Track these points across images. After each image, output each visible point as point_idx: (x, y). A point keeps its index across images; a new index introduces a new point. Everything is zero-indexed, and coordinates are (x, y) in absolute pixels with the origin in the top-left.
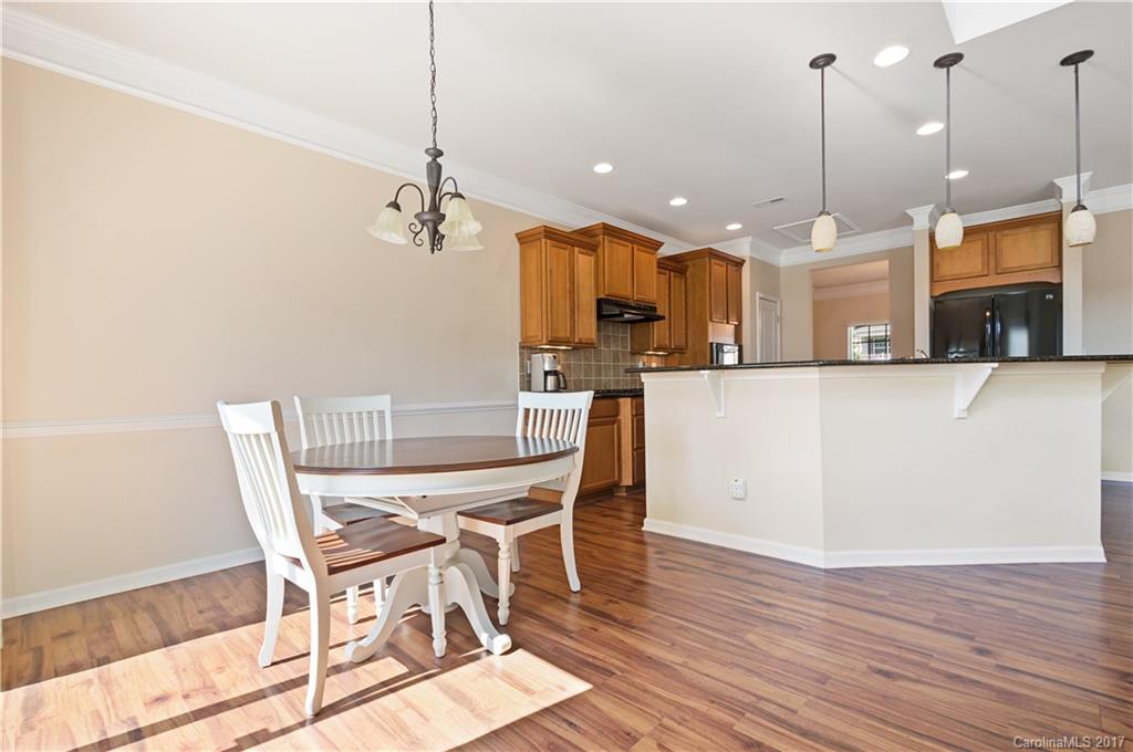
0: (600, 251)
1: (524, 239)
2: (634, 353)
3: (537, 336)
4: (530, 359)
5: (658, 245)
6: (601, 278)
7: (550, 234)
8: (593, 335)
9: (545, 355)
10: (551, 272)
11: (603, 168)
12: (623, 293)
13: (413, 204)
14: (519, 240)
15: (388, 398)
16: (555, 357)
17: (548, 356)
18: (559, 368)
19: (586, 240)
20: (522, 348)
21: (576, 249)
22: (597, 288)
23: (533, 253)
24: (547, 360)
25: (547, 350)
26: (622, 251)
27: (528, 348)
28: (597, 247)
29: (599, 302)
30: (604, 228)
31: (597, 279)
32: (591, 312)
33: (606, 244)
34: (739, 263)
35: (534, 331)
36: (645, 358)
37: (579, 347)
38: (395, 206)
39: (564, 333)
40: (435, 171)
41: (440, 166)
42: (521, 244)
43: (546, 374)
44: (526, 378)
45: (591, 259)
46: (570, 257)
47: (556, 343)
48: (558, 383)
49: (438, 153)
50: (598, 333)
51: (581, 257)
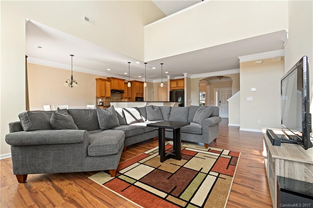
1: (97, 79)
2: (121, 99)
4: (97, 100)
5: (124, 80)
7: (100, 79)
8: (110, 96)
10: (101, 85)
12: (116, 89)
13: (69, 82)
15: (68, 106)
16: (102, 99)
17: (100, 99)
18: (103, 101)
19: (109, 79)
20: (96, 98)
21: (106, 81)
22: (111, 87)
23: (98, 82)
25: (100, 98)
26: (116, 81)
27: (97, 98)
29: (111, 90)
30: (112, 78)
31: (111, 86)
32: (109, 92)
33: (112, 80)
34: (143, 83)
35: (98, 95)
36: (124, 100)
37: (107, 98)
38: (67, 82)
39: (103, 95)
40: (72, 78)
42: (96, 81)
43: (100, 102)
44: (97, 103)
45: (110, 83)
46: (105, 83)
47: (102, 97)
48: (102, 104)
49: (72, 76)
50: (111, 95)
51: (107, 83)
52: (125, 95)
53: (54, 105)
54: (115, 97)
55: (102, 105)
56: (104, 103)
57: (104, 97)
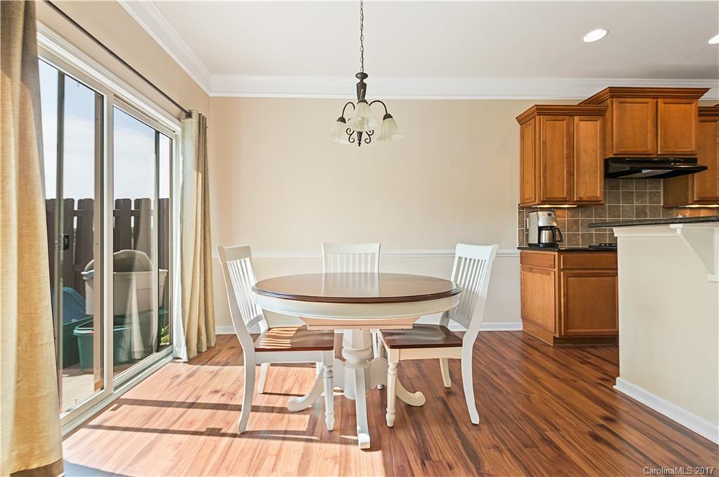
0: (608, 114)
1: (522, 120)
2: (669, 207)
3: (531, 198)
4: (528, 217)
6: (609, 139)
7: (543, 111)
8: (598, 193)
9: (540, 213)
10: (545, 143)
11: (595, 35)
12: (642, 150)
14: (519, 122)
16: (549, 215)
17: (543, 215)
18: (555, 224)
19: (594, 108)
20: (521, 208)
21: (576, 118)
22: (604, 148)
23: (530, 129)
24: (541, 218)
25: (542, 209)
26: (640, 109)
27: (526, 208)
28: (605, 111)
29: (607, 161)
30: (610, 92)
31: (603, 140)
32: (596, 172)
33: (615, 105)
35: (529, 194)
38: (342, 120)
39: (560, 191)
40: (361, 89)
41: (365, 85)
42: (521, 125)
43: (540, 229)
44: (524, 232)
45: (598, 123)
46: (568, 126)
47: (551, 202)
48: (554, 235)
49: (364, 76)
50: (605, 193)
51: (582, 123)
52: (697, 184)
53: (324, 244)
54: (625, 201)
55: (552, 245)
56: (565, 233)
57: (565, 202)
